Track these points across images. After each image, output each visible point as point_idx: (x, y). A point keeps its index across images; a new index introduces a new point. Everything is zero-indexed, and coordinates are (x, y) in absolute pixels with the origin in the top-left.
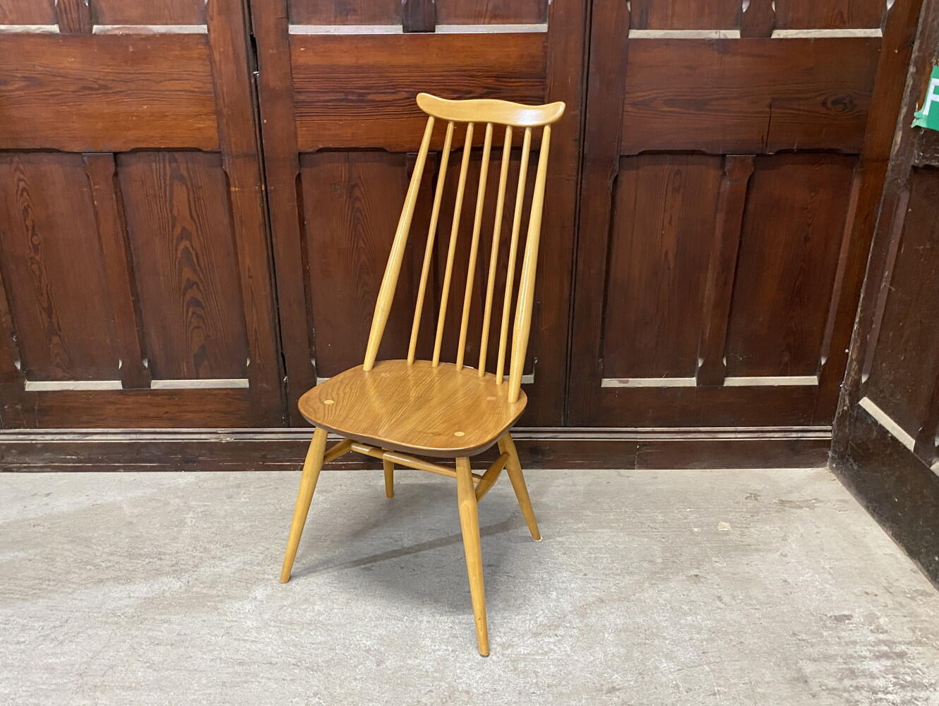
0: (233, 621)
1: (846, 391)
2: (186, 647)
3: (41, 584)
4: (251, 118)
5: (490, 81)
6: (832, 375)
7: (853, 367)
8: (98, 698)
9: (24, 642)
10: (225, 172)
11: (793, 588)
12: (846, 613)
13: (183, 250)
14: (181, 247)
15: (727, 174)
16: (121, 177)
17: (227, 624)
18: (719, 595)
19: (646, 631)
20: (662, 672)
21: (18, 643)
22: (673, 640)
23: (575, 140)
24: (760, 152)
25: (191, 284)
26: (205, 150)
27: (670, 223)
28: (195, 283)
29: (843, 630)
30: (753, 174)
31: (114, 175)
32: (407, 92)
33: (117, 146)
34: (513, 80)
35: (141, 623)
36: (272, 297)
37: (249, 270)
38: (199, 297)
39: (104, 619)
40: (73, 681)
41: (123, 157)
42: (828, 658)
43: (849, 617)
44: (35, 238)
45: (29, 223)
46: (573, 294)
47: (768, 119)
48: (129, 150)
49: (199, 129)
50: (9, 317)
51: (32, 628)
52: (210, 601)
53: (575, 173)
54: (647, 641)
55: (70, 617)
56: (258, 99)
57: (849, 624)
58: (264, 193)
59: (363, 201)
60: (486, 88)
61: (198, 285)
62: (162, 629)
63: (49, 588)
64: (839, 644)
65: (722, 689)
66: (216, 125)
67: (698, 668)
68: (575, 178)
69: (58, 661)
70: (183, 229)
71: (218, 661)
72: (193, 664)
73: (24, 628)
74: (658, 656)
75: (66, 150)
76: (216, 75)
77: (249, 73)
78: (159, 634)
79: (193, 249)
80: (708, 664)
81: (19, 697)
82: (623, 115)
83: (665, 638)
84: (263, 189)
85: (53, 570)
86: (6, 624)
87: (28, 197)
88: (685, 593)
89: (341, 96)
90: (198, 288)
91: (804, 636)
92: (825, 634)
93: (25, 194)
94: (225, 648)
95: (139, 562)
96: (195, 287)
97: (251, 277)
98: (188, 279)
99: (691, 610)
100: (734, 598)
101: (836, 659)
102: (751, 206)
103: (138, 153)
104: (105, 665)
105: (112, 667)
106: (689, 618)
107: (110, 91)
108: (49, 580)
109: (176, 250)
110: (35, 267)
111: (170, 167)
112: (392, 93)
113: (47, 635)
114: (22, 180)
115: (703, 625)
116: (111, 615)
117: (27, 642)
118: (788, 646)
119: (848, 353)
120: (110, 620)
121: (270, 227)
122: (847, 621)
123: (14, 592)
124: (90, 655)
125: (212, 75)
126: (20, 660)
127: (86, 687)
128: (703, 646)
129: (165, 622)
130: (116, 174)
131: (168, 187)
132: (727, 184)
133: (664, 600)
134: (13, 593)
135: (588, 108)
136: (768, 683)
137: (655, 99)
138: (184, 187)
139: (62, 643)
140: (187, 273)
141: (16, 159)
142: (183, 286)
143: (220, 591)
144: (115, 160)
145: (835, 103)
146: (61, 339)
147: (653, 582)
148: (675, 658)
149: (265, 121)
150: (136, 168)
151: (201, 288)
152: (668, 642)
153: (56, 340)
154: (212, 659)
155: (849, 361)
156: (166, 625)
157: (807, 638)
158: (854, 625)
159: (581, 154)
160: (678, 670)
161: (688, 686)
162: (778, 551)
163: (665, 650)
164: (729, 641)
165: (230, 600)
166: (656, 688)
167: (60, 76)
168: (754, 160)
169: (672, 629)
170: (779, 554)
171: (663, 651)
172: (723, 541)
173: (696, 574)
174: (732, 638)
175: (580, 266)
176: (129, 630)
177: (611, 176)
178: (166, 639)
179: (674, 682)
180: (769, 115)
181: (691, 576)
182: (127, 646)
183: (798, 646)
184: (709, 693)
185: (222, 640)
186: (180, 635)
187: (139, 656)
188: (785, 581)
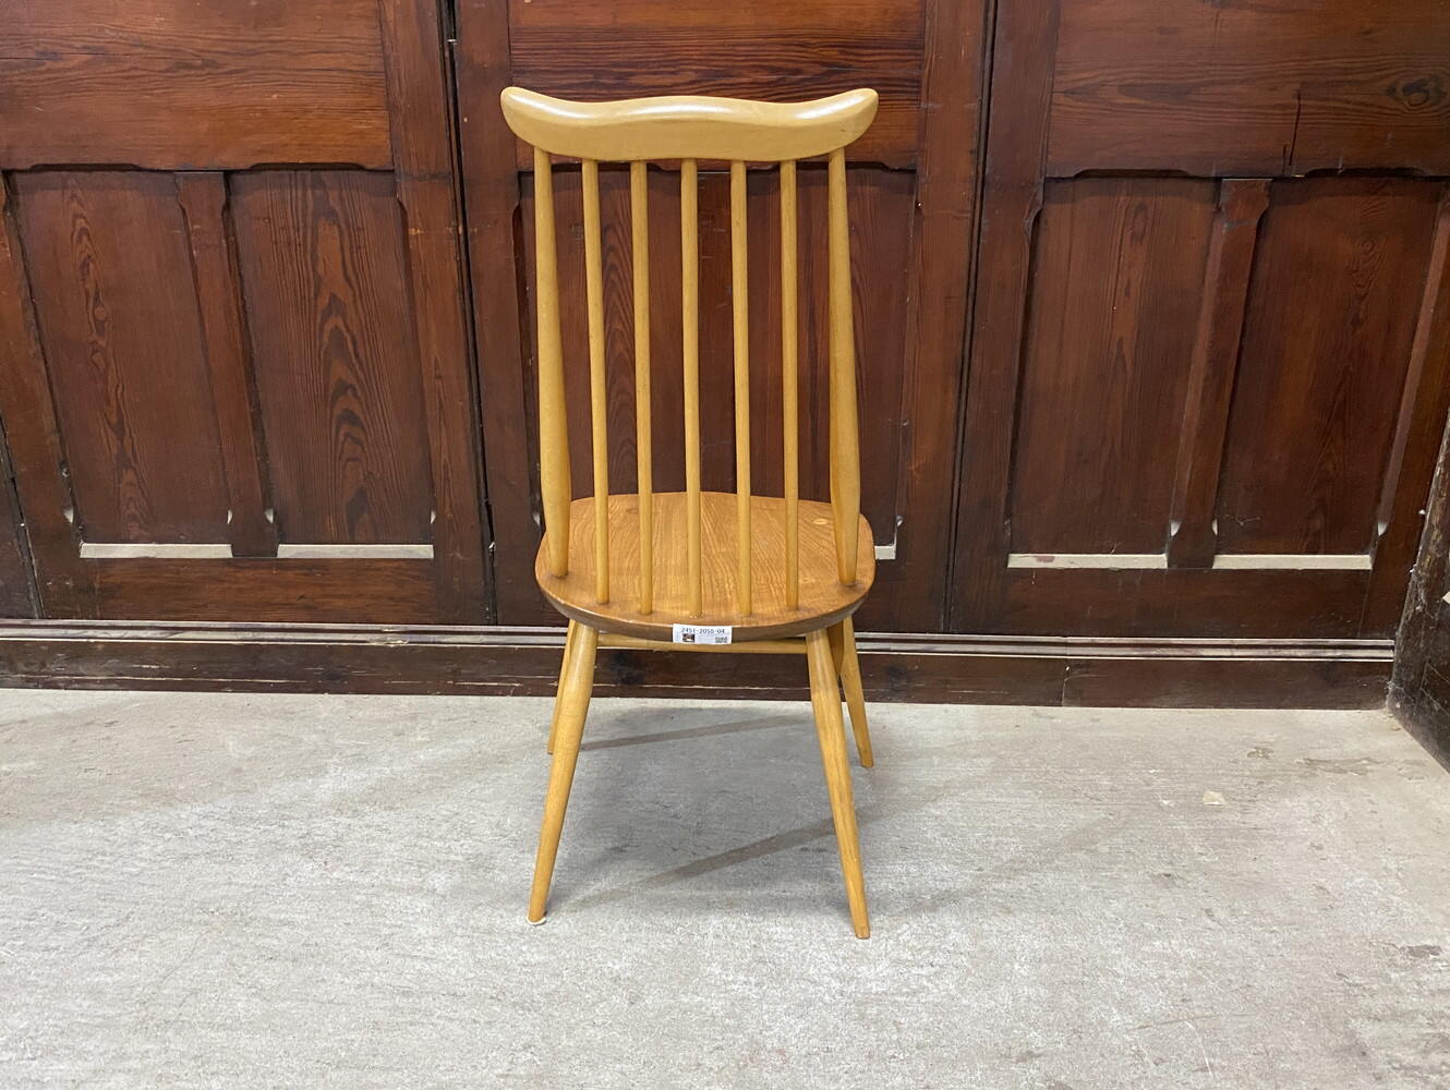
0: (395, 926)
1: (1420, 579)
2: (316, 965)
3: (90, 859)
4: (443, 115)
5: (834, 52)
6: (1396, 552)
7: (1434, 538)
8: (170, 1042)
9: (57, 949)
10: (401, 204)
11: (1335, 899)
12: (1429, 942)
13: (331, 331)
14: (328, 327)
15: (1223, 210)
16: (236, 211)
17: (385, 931)
18: (1207, 908)
19: (1083, 961)
20: (1112, 1030)
21: (47, 949)
22: (1130, 978)
23: (971, 152)
24: (1278, 173)
25: (344, 387)
26: (370, 166)
27: (1127, 294)
28: (351, 386)
29: (1424, 970)
30: (1265, 212)
31: (224, 209)
32: (696, 71)
33: (229, 159)
34: (870, 51)
35: (246, 925)
36: (472, 409)
37: (436, 368)
38: (358, 411)
39: (187, 918)
40: (132, 1012)
41: (236, 177)
42: (1397, 1016)
43: (1434, 950)
44: (99, 309)
45: (90, 286)
46: (963, 410)
47: (1295, 117)
48: (248, 167)
49: (361, 132)
50: (55, 438)
51: (73, 927)
52: (359, 893)
53: (970, 208)
54: (1086, 979)
55: (133, 913)
56: (454, 84)
57: (1435, 960)
58: (462, 238)
59: (621, 254)
60: (824, 64)
61: (354, 389)
62: (279, 935)
63: (103, 866)
64: (1419, 993)
65: (1217, 1062)
66: (388, 127)
67: (1175, 1026)
68: (969, 215)
69: (109, 980)
70: (333, 297)
71: (369, 988)
72: (327, 993)
73: (58, 927)
74: (1106, 1003)
75: (149, 166)
76: (388, 44)
77: (442, 41)
78: (275, 942)
79: (348, 330)
80: (1192, 1019)
81: (42, 1035)
82: (1050, 111)
83: (1119, 976)
84: (461, 230)
85: (111, 839)
86: (30, 920)
87: (88, 244)
88: (1150, 902)
89: (590, 78)
90: (355, 395)
91: (1358, 980)
92: (1393, 976)
93: (85, 238)
94: (381, 968)
95: (249, 830)
96: (349, 392)
97: (440, 377)
98: (340, 380)
99: (1159, 930)
100: (1234, 913)
101: (1414, 1018)
102: (1263, 268)
103: (263, 173)
104: (184, 989)
105: (194, 993)
106: (1157, 943)
107: (220, 71)
108: (104, 854)
109: (321, 329)
110: (97, 357)
111: (313, 193)
112: (672, 73)
113: (95, 939)
114: (82, 216)
115: (1182, 955)
116: (198, 910)
117: (62, 949)
118: (1330, 994)
119: (1424, 517)
120: (196, 918)
121: (471, 295)
122: (1432, 957)
123: (47, 870)
124: (162, 972)
125: (383, 44)
126: (49, 976)
127: (152, 1023)
128: (1182, 989)
129: (285, 925)
130: (227, 207)
131: (309, 231)
132: (1223, 228)
133: (1114, 914)
134: (44, 872)
135: (992, 99)
136: (1297, 1054)
137: (1103, 84)
138: (336, 229)
139: (116, 951)
140: (339, 371)
141: (71, 182)
142: (331, 391)
143: (377, 877)
144: (227, 186)
145: (1408, 90)
146: (136, 474)
147: (1095, 884)
148: (1135, 1007)
149: (466, 120)
150: (255, 199)
151: (359, 393)
152: (1121, 981)
153: (129, 476)
154: (359, 986)
155: (1426, 528)
156: (286, 929)
157: (1362, 982)
158: (1445, 964)
159: (981, 176)
160: (1140, 1028)
161: (1158, 1054)
162: (1306, 839)
163: (1117, 993)
164: (1227, 983)
165: (392, 893)
166: (1102, 1055)
167: (141, 46)
168: (1268, 187)
169: (1128, 959)
170: (1308, 843)
171: (1113, 995)
172: (1213, 822)
173: (1167, 872)
174: (1233, 978)
175: (976, 361)
176: (227, 935)
177: (1030, 211)
178: (286, 951)
179: (1134, 1048)
180: (1296, 111)
181: (1160, 875)
182: (219, 960)
183: (1347, 995)
184: (1195, 1068)
185: (376, 956)
186: (309, 945)
187: (240, 976)
188: (1321, 888)
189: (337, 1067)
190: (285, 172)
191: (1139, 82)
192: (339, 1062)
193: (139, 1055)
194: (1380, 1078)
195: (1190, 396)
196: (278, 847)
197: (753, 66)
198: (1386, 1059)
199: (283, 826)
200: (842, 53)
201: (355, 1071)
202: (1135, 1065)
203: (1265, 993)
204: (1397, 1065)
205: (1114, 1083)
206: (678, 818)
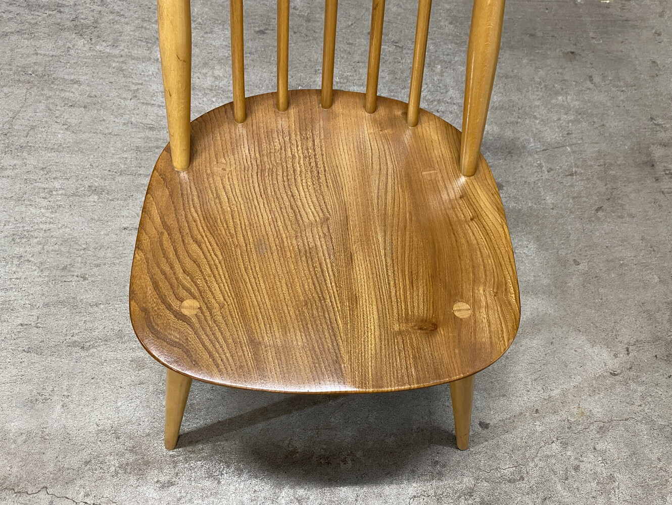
0: (139, 84)
2: (98, 110)
11: (660, 70)
17: (134, 87)
18: (590, 75)
19: (519, 109)
20: (528, 152)
22: (542, 120)
35: (53, 83)
39: (17, 78)
52: (114, 61)
54: (519, 120)
62: (73, 90)
65: (579, 170)
67: (561, 149)
71: (130, 125)
72: (107, 128)
74: (528, 135)
78: (71, 95)
80: (570, 145)
83: (535, 118)
88: (560, 71)
91: (660, 121)
94: (135, 112)
95: (40, 14)
99: (562, 89)
100: (604, 77)
105: (33, 128)
106: (560, 98)
115: (572, 106)
116: (22, 73)
120: (22, 78)
124: (11, 114)
128: (568, 127)
129: (75, 83)
133: (540, 78)
136: (620, 166)
143: (123, 50)
147: (532, 57)
148: (543, 138)
152: (538, 122)
154: (124, 124)
156: (76, 86)
160: (543, 150)
161: (550, 166)
162: (653, 29)
163: (534, 129)
164: (592, 123)
165: (133, 61)
166: (522, 167)
169: (543, 108)
170: (654, 31)
171: (532, 130)
172: (603, 15)
173: (572, 51)
174: (595, 120)
176: (43, 90)
178: (79, 101)
179: (538, 162)
181: (568, 53)
182: (42, 106)
183: (652, 129)
184: (567, 174)
185: (130, 104)
186: (91, 97)
187: (56, 117)
188: (654, 62)
189: (120, 174)
192: (121, 171)
193: (11, 167)
194: (657, 180)
196: (61, 28)
198: (664, 168)
199: (61, 12)
201: (131, 177)
202: (538, 172)
203: (611, 130)
204: (667, 172)
205: (525, 182)
206: (296, 10)
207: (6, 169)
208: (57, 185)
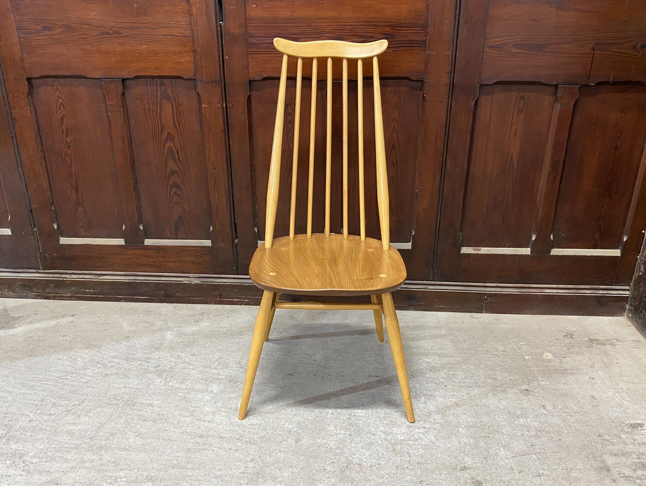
0: (196, 407)
1: (642, 261)
2: (163, 423)
3: (67, 376)
4: (217, 54)
5: (388, 29)
6: (631, 250)
8: (103, 455)
9: (54, 414)
10: (198, 94)
11: (599, 402)
12: (639, 422)
13: (168, 148)
14: (167, 146)
15: (559, 99)
16: (127, 96)
17: (192, 409)
18: (543, 404)
19: (489, 427)
20: (501, 458)
21: (50, 415)
22: (509, 435)
23: (448, 73)
24: (583, 83)
25: (173, 173)
26: (185, 77)
27: (515, 135)
28: (176, 172)
29: (636, 434)
30: (578, 99)
31: (122, 95)
33: (124, 74)
34: (404, 29)
35: (133, 405)
36: (228, 182)
37: (213, 164)
38: (178, 181)
39: (108, 402)
40: (86, 442)
41: (128, 81)
42: (625, 454)
43: (641, 425)
44: (68, 137)
45: (64, 128)
46: (442, 184)
47: (592, 58)
48: (133, 77)
49: (181, 63)
50: (49, 193)
51: (60, 405)
52: (181, 392)
53: (447, 97)
54: (490, 435)
55: (85, 399)
56: (222, 41)
57: (641, 430)
58: (225, 109)
60: (384, 34)
61: (178, 173)
62: (147, 410)
63: (72, 379)
64: (634, 444)
65: (545, 472)
66: (193, 60)
67: (528, 456)
68: (446, 101)
69: (76, 428)
70: (169, 134)
71: (185, 433)
72: (168, 436)
73: (54, 405)
74: (498, 446)
75: (89, 77)
76: (193, 24)
77: (217, 23)
78: (145, 413)
79: (175, 148)
80: (535, 454)
81: (49, 451)
82: (483, 55)
83: (503, 434)
84: (224, 106)
85: (75, 366)
86: (43, 402)
87: (64, 110)
88: (519, 402)
90: (178, 175)
91: (607, 438)
92: (623, 436)
93: (62, 107)
94: (190, 425)
95: (133, 363)
96: (176, 175)
97: (214, 169)
98: (172, 169)
99: (522, 414)
100: (555, 407)
101: (631, 455)
102: (575, 124)
103: (139, 80)
104: (108, 433)
105: (112, 434)
106: (521, 420)
107: (122, 35)
108: (72, 373)
109: (164, 147)
110: (68, 158)
111: (160, 88)
113: (70, 410)
114: (60, 97)
115: (532, 426)
116: (113, 399)
117: (56, 414)
118: (595, 444)
119: (644, 234)
120: (113, 402)
121: (228, 133)
122: (640, 428)
124: (98, 425)
125: (191, 24)
126: (51, 426)
127: (95, 447)
128: (531, 440)
129: (150, 406)
130: (123, 94)
131: (159, 104)
132: (558, 106)
133: (503, 407)
134: (47, 381)
135: (458, 50)
136: (580, 470)
137: (507, 44)
138: (170, 104)
139: (79, 416)
141: (56, 83)
142: (168, 174)
143: (188, 385)
144: (123, 84)
145: (642, 47)
146: (84, 209)
147: (495, 393)
148: (511, 448)
149: (227, 57)
150: (136, 90)
151: (180, 175)
152: (505, 436)
153: (81, 209)
154: (181, 433)
155: (645, 238)
156: (150, 407)
157: (610, 439)
159: (452, 83)
160: (513, 457)
161: (520, 469)
162: (587, 375)
163: (503, 442)
164: (551, 438)
165: (194, 392)
166: (496, 469)
167: (87, 24)
168: (580, 89)
169: (508, 427)
170: (588, 377)
171: (502, 443)
172: (547, 367)
173: (527, 389)
174: (553, 436)
175: (448, 164)
176: (125, 410)
177: (473, 99)
178: (150, 417)
179: (510, 466)
180: (592, 56)
181: (523, 390)
182: (123, 420)
183: (602, 444)
184: (536, 475)
185: (188, 420)
186: (160, 415)
187: (131, 428)
188: (593, 397)
190: (149, 79)
191: (523, 43)
192: (173, 465)
194: (615, 481)
195: (542, 180)
196: (146, 372)
197: (352, 35)
198: (618, 473)
199: (148, 362)
200: (391, 29)
201: (180, 470)
202: (510, 473)
203: (567, 443)
205: (501, 481)
206: (316, 361)
207: (86, 462)
208: (122, 474)
